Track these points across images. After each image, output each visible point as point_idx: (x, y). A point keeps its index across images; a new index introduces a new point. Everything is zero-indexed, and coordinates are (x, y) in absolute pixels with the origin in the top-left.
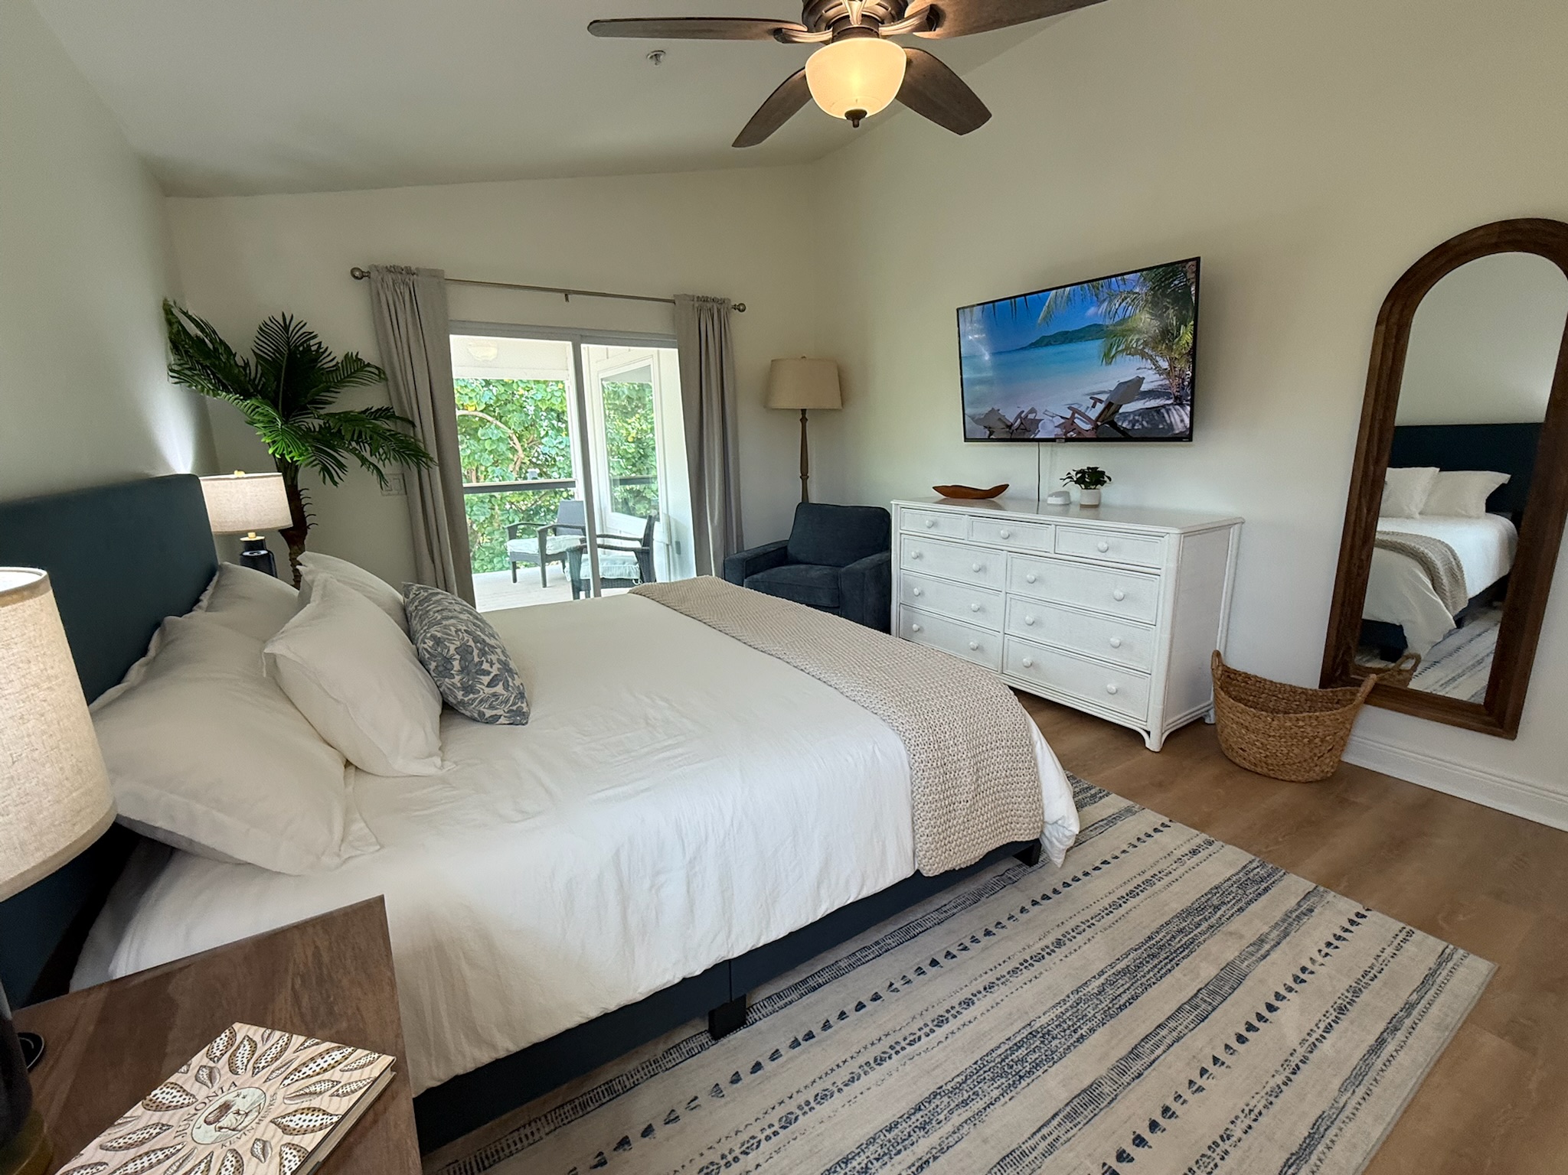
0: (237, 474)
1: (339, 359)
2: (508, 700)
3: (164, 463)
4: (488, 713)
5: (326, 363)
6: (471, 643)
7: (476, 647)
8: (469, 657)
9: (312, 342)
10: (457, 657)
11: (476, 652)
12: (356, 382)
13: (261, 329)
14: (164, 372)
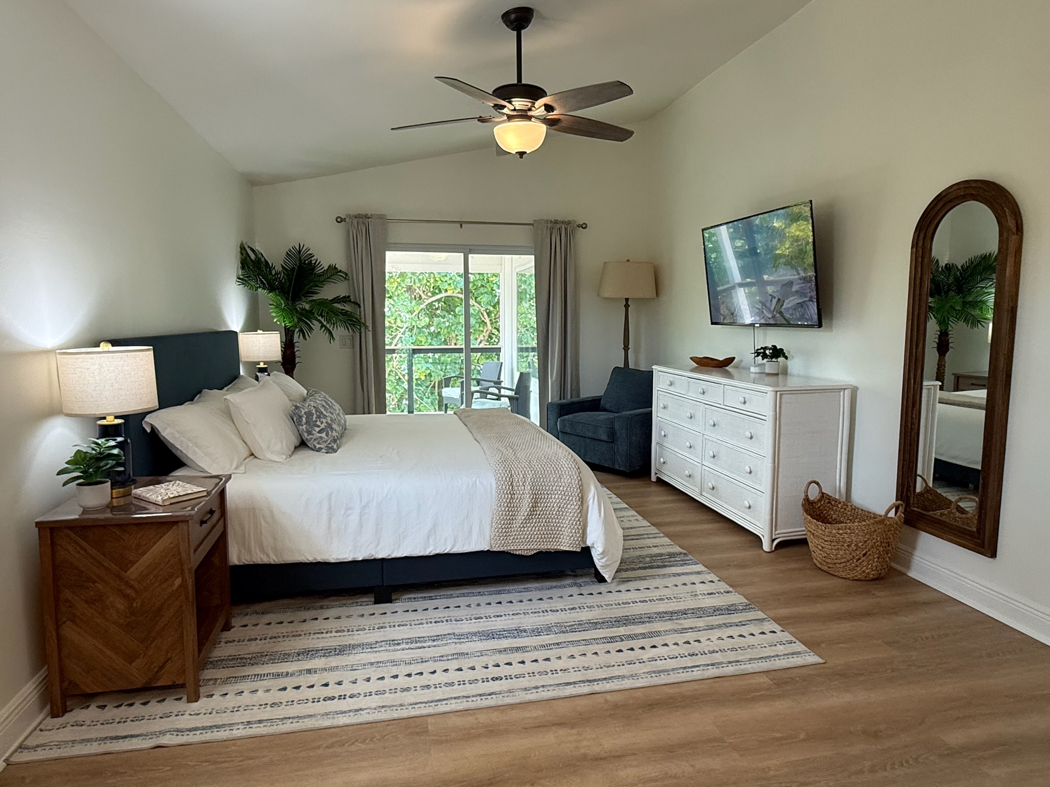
0: (259, 332)
1: (326, 268)
2: (327, 441)
3: (225, 324)
4: (318, 446)
5: (318, 271)
6: (314, 412)
7: (316, 414)
8: (310, 417)
9: (313, 259)
10: (305, 416)
11: (315, 416)
12: (330, 282)
13: (287, 253)
14: (235, 278)
